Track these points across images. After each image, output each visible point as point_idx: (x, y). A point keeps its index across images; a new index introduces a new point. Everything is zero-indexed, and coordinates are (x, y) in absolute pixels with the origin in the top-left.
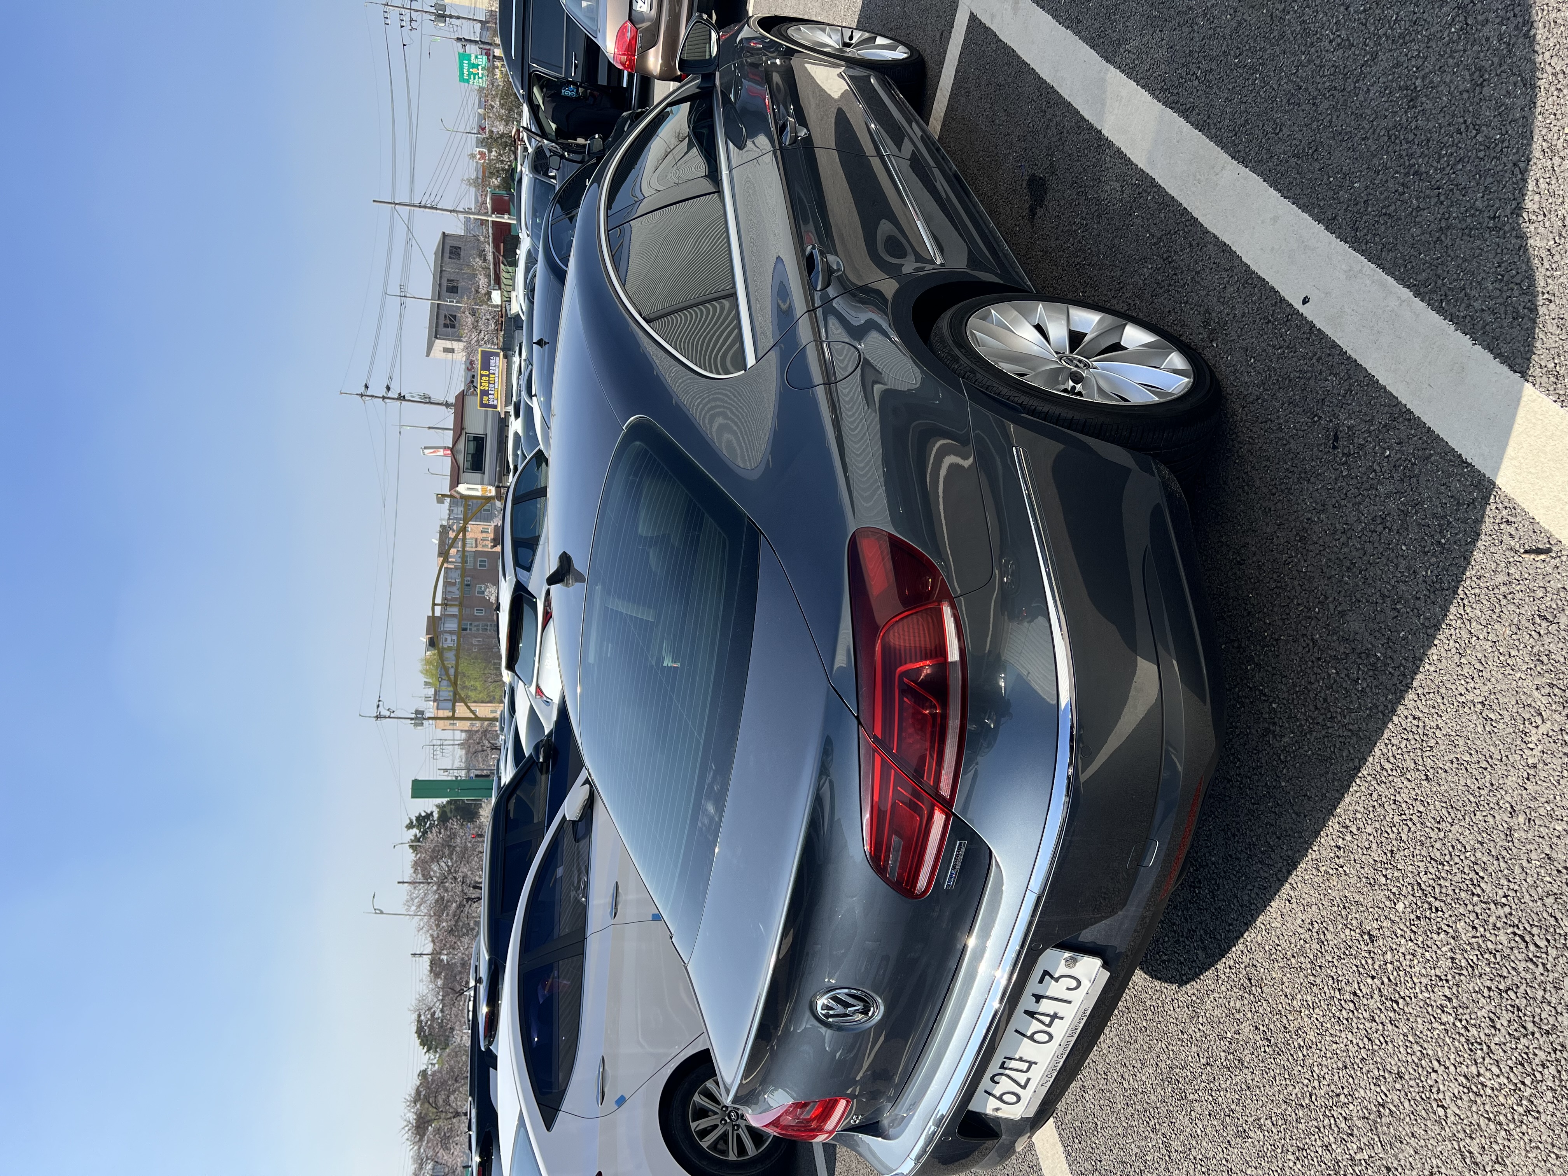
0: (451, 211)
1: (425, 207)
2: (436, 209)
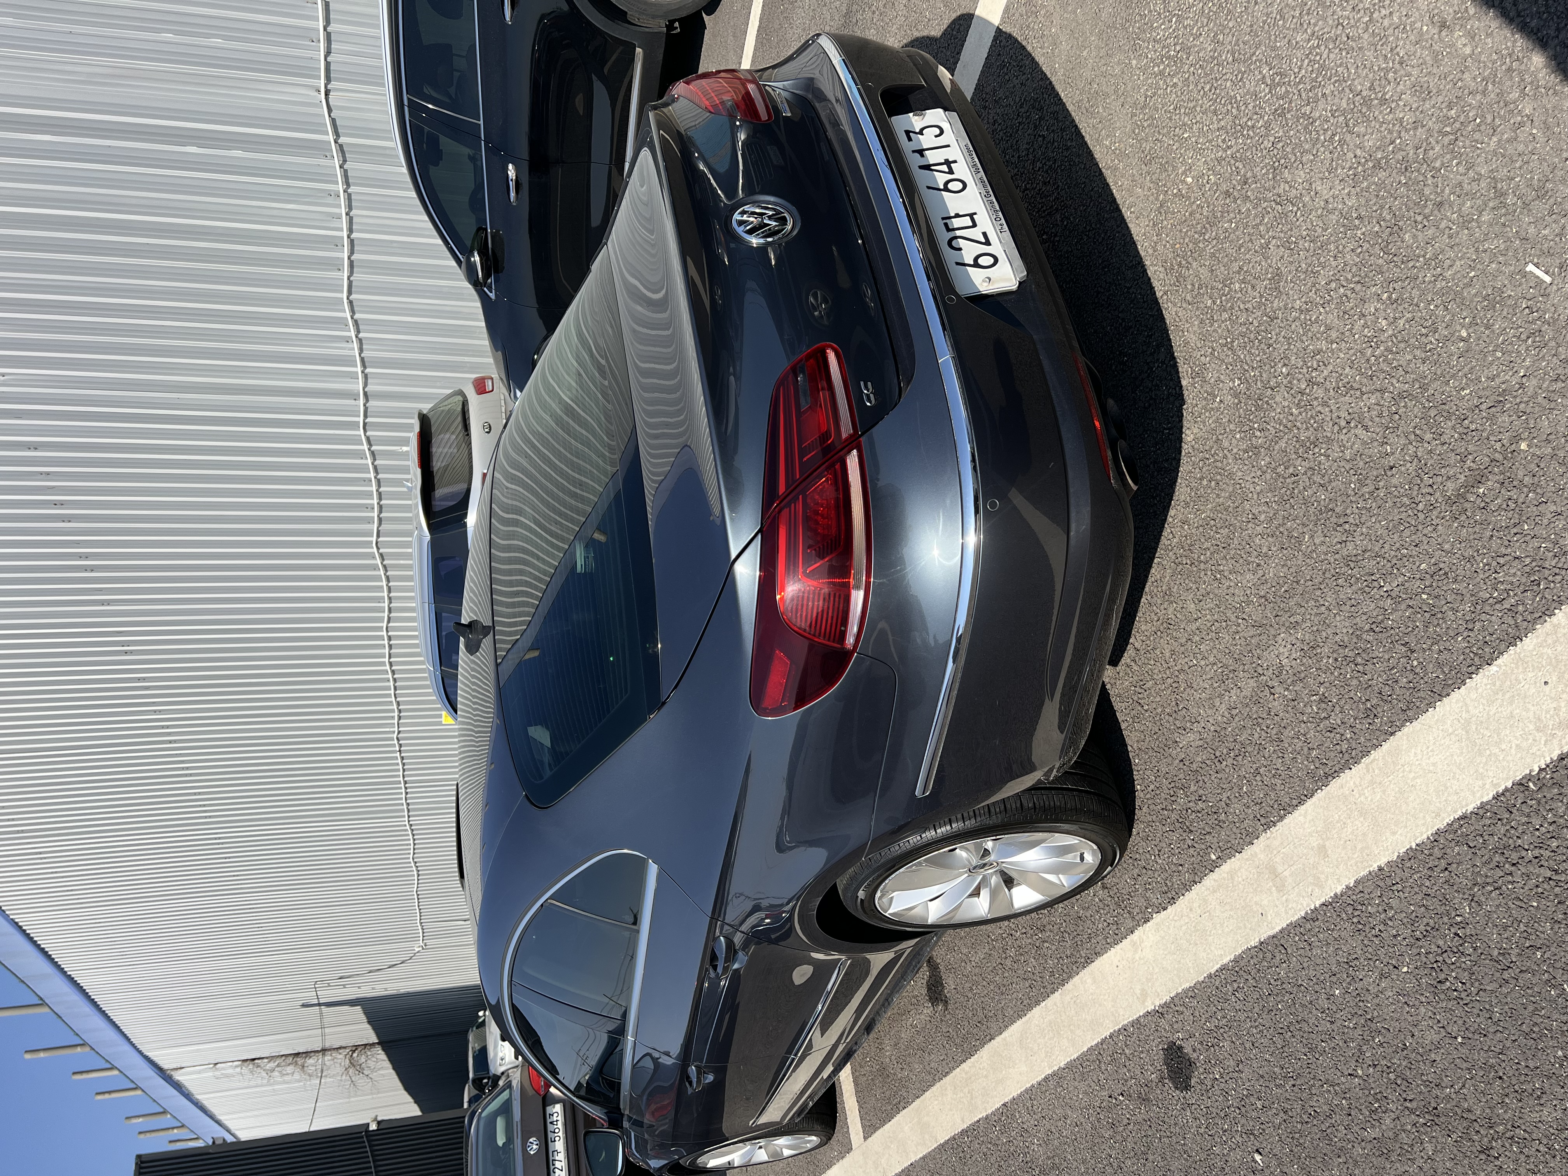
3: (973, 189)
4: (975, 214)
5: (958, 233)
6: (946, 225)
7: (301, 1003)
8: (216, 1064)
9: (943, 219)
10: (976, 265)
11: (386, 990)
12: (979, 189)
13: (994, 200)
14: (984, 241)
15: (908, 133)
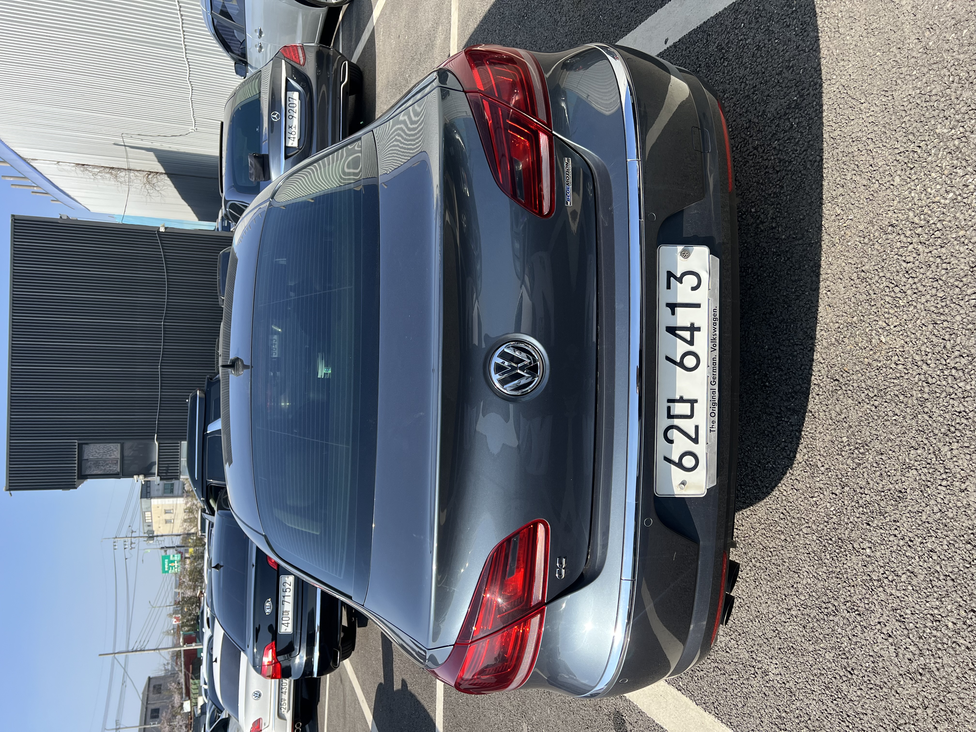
0: (154, 650)
1: (136, 651)
2: (144, 650)
3: (703, 370)
4: (696, 401)
5: (677, 422)
6: (669, 408)
7: (113, 142)
8: (59, 162)
9: (669, 401)
10: (680, 465)
11: (170, 147)
12: (708, 372)
13: (717, 391)
14: (694, 437)
15: (670, 275)
